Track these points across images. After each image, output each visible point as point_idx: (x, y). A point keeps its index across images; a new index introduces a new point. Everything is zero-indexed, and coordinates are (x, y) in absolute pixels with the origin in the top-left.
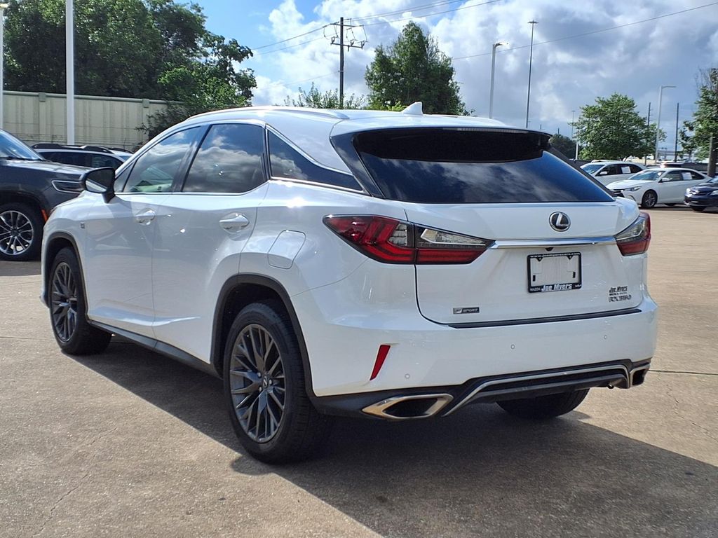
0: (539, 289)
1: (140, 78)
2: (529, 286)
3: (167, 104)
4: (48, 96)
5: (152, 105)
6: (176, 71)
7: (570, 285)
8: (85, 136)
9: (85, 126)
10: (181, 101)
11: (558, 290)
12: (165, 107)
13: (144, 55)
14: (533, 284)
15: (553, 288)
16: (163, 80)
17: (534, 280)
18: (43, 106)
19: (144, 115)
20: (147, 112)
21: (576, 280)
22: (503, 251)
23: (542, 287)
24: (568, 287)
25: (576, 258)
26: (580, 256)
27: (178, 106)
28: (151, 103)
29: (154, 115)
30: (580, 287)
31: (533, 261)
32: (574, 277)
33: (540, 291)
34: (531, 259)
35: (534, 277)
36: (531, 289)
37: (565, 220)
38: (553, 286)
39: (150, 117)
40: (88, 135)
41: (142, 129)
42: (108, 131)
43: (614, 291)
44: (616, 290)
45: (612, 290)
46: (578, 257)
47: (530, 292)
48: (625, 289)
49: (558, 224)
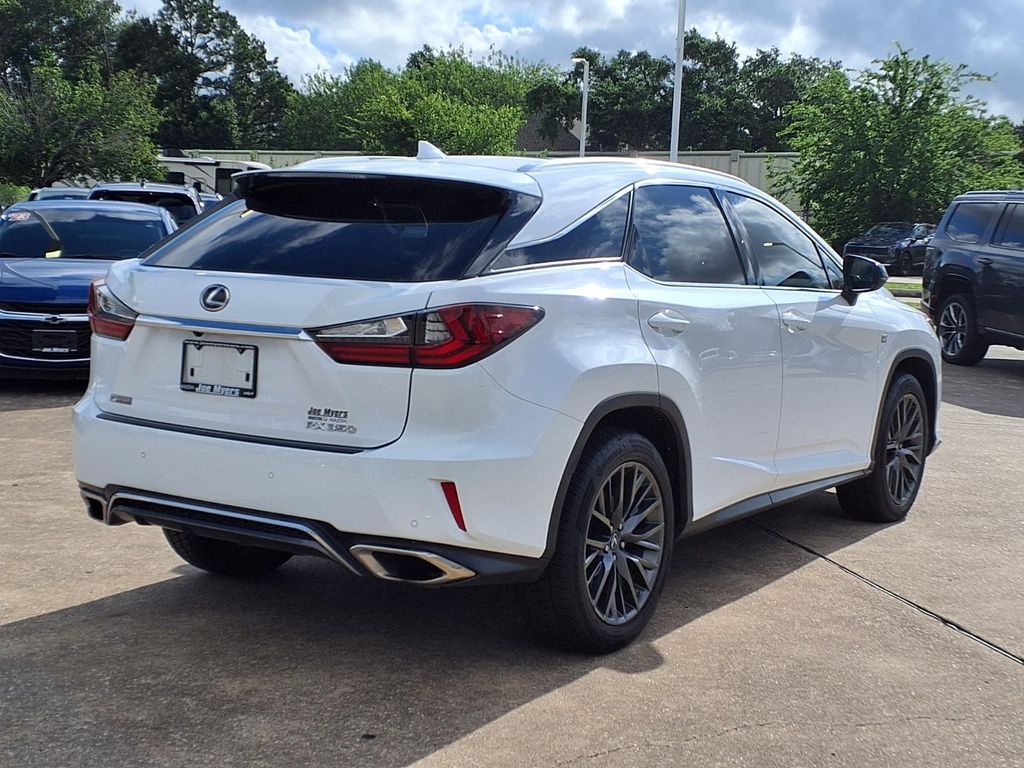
0: (193, 387)
2: (183, 381)
7: (237, 392)
11: (220, 394)
14: (188, 378)
15: (212, 390)
17: (192, 374)
21: (249, 385)
23: (197, 385)
24: (233, 393)
25: (250, 354)
26: (256, 350)
31: (192, 349)
32: (247, 379)
33: (194, 391)
34: (189, 346)
35: (192, 370)
36: (184, 386)
37: (221, 297)
38: (213, 387)
43: (319, 414)
44: (322, 413)
45: (314, 413)
46: (253, 351)
47: (183, 389)
48: (342, 415)
49: (209, 301)
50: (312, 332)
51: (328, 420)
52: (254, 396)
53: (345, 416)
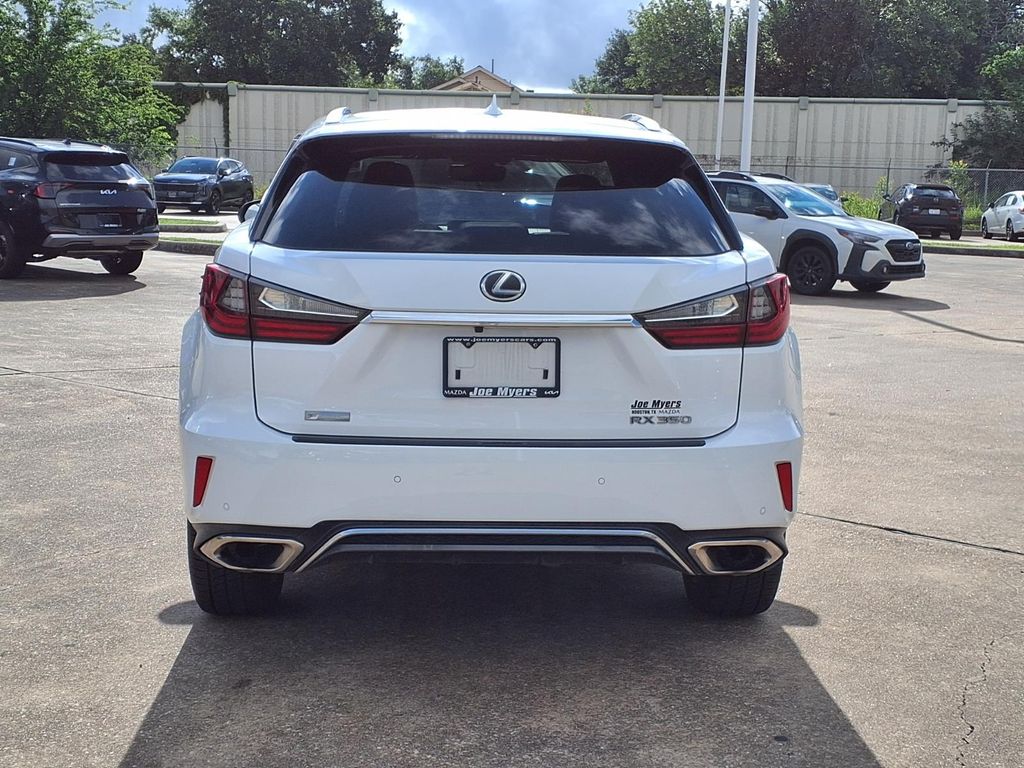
0: (464, 392)
1: (952, 69)
2: (446, 386)
3: (985, 105)
4: (810, 102)
5: (961, 107)
6: (1008, 55)
7: (534, 393)
8: (859, 157)
9: (860, 142)
10: (1007, 99)
11: (507, 396)
12: (981, 110)
13: (958, 34)
14: (453, 382)
15: (495, 393)
16: (988, 69)
17: (458, 376)
18: (803, 115)
19: (949, 123)
20: (952, 118)
21: (550, 382)
22: (385, 327)
23: (472, 389)
24: (528, 394)
25: (548, 349)
26: (558, 342)
27: (999, 107)
28: (959, 104)
29: (964, 123)
30: (558, 395)
31: (456, 349)
32: (546, 376)
33: (468, 396)
34: (450, 345)
35: (457, 372)
36: (449, 392)
37: (514, 284)
38: (496, 389)
39: (956, 126)
40: (863, 156)
41: (941, 143)
42: (893, 148)
43: (645, 407)
44: (650, 405)
45: (639, 406)
46: (554, 345)
47: (446, 396)
48: (674, 405)
49: (497, 288)
50: (640, 318)
51: (659, 413)
52: (557, 396)
53: (678, 407)
